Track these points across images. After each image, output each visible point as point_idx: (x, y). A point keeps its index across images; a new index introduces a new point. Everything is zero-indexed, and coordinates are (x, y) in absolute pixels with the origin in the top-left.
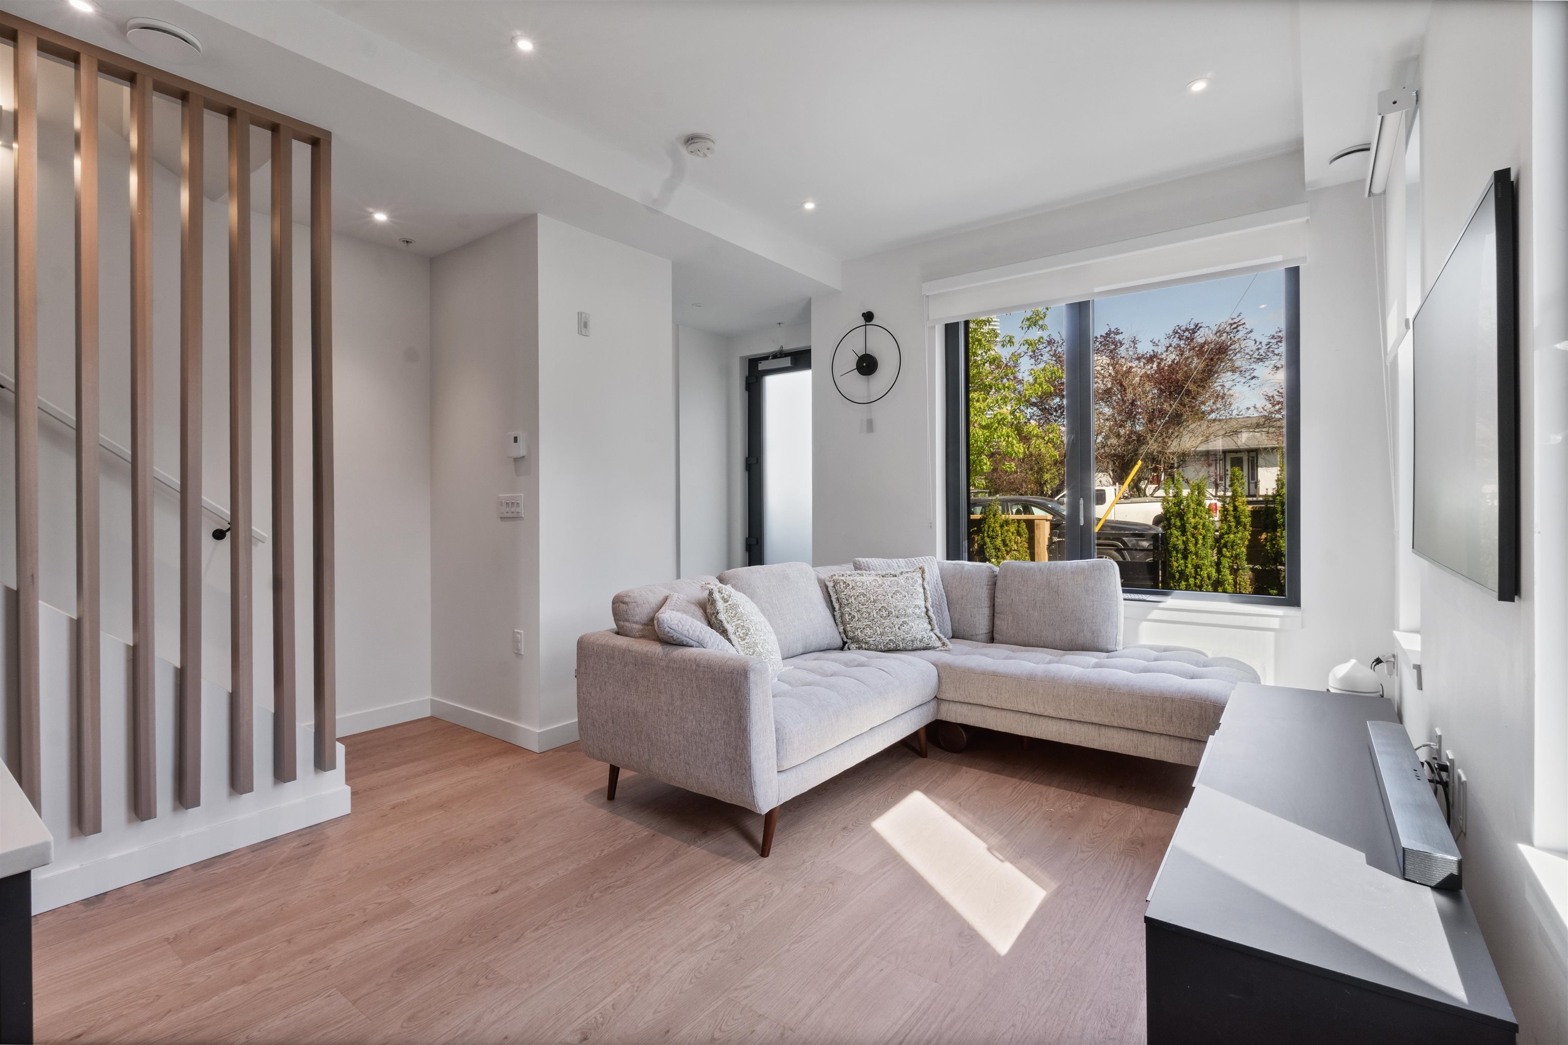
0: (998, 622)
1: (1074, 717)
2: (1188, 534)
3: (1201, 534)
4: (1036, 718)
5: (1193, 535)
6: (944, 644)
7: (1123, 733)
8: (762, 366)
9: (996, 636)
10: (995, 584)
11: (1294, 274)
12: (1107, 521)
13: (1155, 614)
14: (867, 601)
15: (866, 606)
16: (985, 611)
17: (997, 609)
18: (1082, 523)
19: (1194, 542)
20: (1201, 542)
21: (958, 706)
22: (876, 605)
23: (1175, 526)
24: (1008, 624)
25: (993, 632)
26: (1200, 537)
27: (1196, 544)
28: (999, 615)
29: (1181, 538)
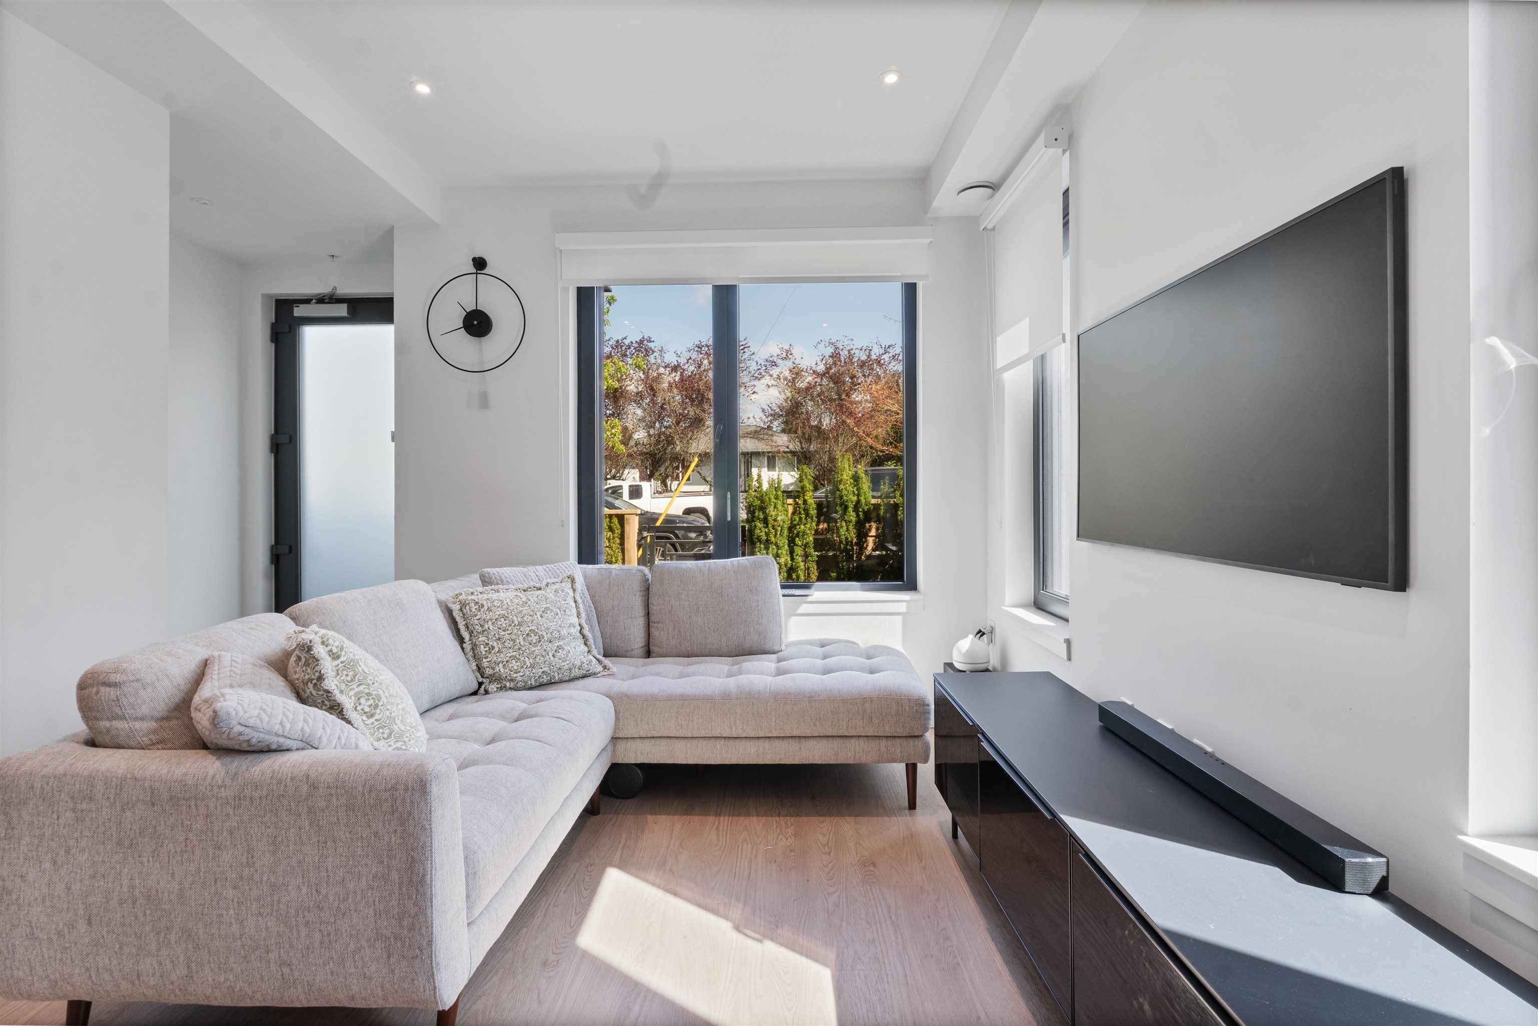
0: (654, 632)
1: (775, 734)
2: (770, 526)
3: (779, 526)
4: (732, 742)
5: (773, 527)
6: (605, 667)
7: (824, 742)
8: (299, 311)
9: (652, 648)
10: (648, 589)
11: (910, 291)
12: (667, 515)
13: (804, 608)
14: (510, 625)
15: (509, 632)
16: (641, 621)
17: (653, 618)
18: (729, 519)
19: (774, 533)
20: (779, 533)
21: (639, 743)
22: (521, 629)
23: (759, 519)
24: (669, 634)
25: (649, 644)
26: (779, 529)
27: (775, 536)
28: (656, 625)
29: (763, 530)
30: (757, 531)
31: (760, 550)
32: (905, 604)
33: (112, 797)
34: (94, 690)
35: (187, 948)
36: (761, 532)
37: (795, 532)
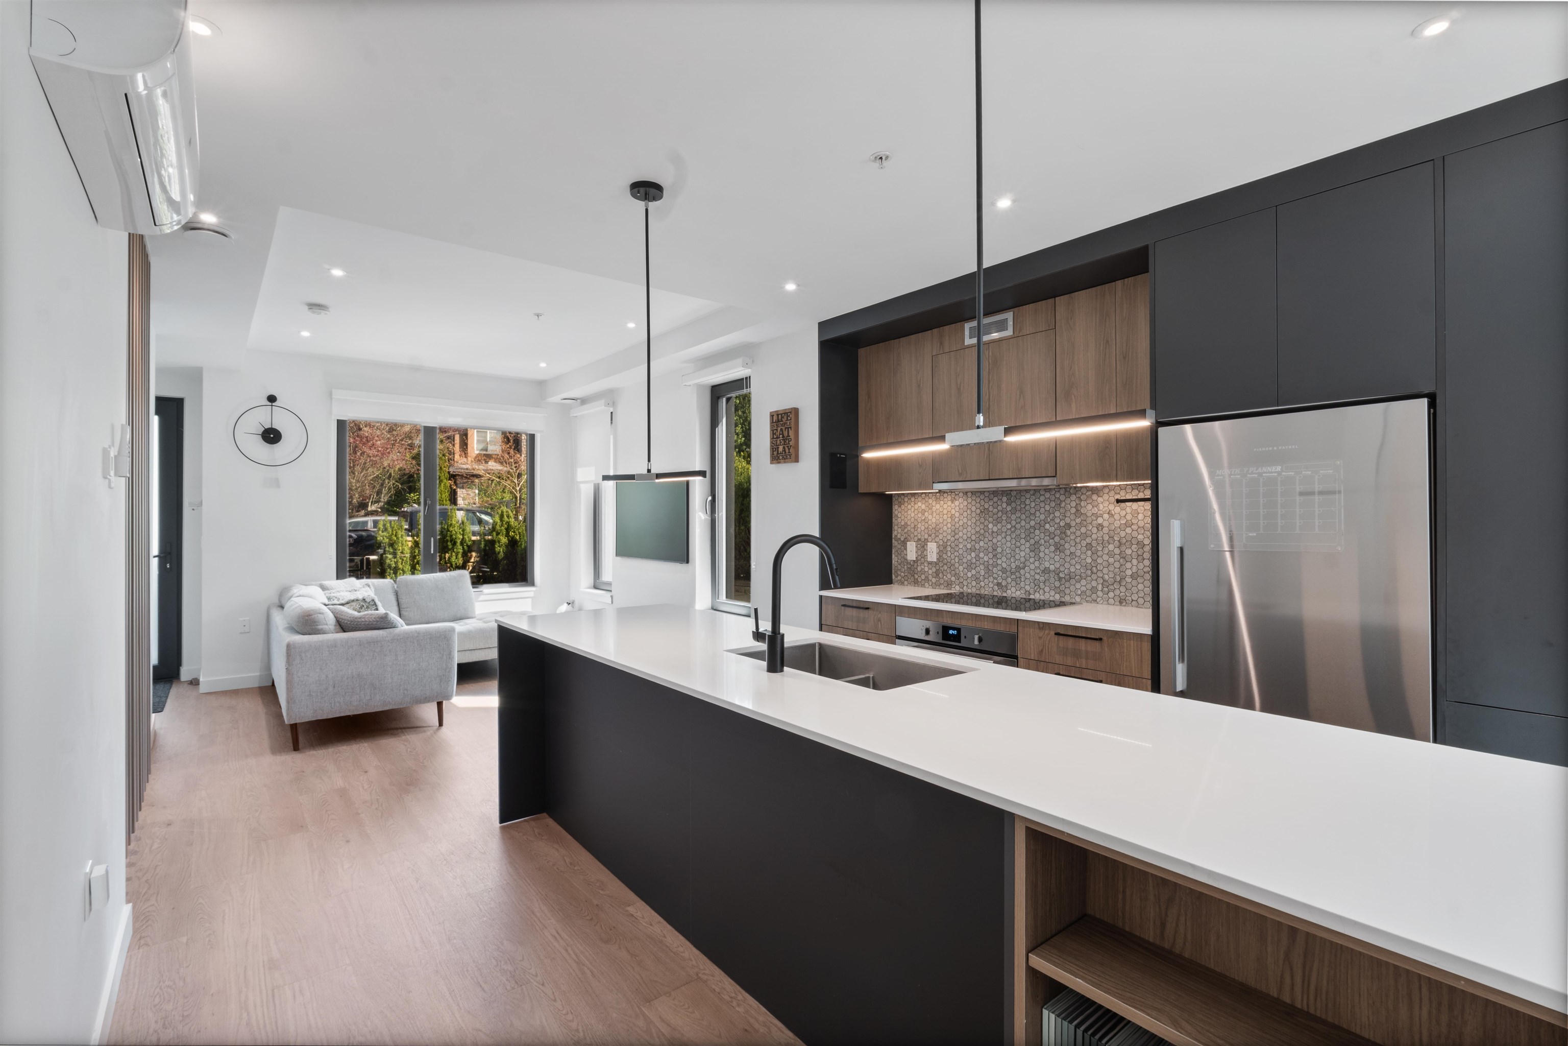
2: (398, 556)
5: (401, 558)
10: (398, 591)
17: (402, 606)
18: (432, 552)
27: (402, 564)
28: (405, 609)
29: (393, 560)
30: (388, 561)
31: (390, 574)
32: (533, 593)
33: (344, 645)
34: (316, 615)
35: (371, 690)
36: (391, 561)
37: (415, 561)
